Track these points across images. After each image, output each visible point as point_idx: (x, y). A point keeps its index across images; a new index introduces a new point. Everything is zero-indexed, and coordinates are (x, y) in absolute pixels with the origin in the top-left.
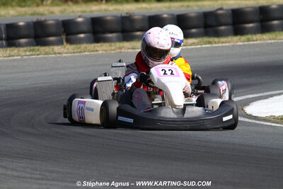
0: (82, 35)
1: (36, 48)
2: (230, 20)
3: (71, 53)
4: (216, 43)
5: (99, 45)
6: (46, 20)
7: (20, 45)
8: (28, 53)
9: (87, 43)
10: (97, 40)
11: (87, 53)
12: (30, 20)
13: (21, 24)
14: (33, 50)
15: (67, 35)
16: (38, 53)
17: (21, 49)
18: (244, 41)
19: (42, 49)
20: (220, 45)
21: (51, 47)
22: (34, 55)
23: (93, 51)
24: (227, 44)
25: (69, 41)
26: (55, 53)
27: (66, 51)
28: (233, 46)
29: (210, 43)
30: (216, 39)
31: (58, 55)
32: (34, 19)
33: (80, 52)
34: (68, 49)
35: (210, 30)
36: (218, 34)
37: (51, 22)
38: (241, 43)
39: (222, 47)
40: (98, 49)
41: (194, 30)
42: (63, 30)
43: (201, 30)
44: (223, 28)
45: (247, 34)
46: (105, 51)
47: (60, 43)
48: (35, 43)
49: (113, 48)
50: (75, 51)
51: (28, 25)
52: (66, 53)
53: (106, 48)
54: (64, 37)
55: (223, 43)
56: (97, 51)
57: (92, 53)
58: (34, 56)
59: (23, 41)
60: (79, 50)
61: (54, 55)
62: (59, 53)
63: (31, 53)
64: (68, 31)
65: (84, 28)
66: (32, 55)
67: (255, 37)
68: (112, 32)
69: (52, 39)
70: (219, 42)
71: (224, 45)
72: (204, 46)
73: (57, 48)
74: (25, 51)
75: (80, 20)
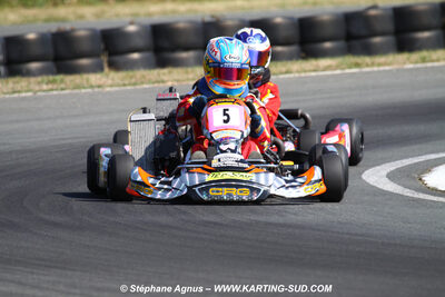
0: (136, 56)
1: (59, 77)
2: (389, 26)
3: (118, 85)
4: (367, 65)
5: (165, 71)
6: (73, 30)
7: (28, 74)
8: (45, 87)
9: (146, 68)
10: (162, 63)
11: (145, 86)
13: (31, 36)
14: (54, 82)
15: (110, 54)
16: (63, 86)
17: (33, 80)
18: (416, 62)
19: (69, 79)
20: (376, 69)
21: (85, 76)
22: (56, 90)
23: (158, 82)
24: (387, 68)
25: (114, 66)
26: (92, 87)
27: (110, 82)
28: (398, 70)
29: (357, 65)
30: (367, 59)
31: (96, 90)
32: (53, 27)
33: (135, 84)
34: (113, 79)
35: (356, 43)
36: (369, 51)
37: (82, 33)
38: (411, 66)
39: (379, 72)
40: (165, 78)
41: (328, 44)
42: (102, 46)
43: (341, 44)
44: (377, 40)
46: (178, 81)
47: (98, 69)
48: (55, 70)
49: (191, 76)
50: (126, 82)
51: (42, 38)
52: (111, 86)
53: (180, 77)
54: (105, 59)
55: (379, 65)
56: (163, 82)
57: (156, 85)
58: (55, 92)
59: (34, 66)
60: (133, 80)
61: (89, 90)
62: (99, 86)
63: (50, 86)
64: (111, 47)
65: (139, 42)
66: (52, 90)
67: (434, 55)
68: (187, 49)
69: (84, 62)
70: (373, 64)
71: (382, 68)
72: (348, 71)
73: (94, 78)
74: (39, 83)
75: (132, 28)
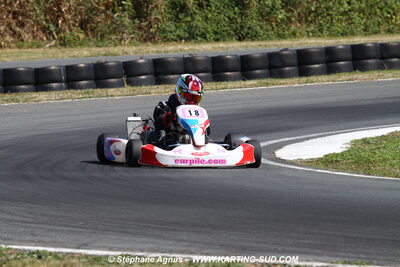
0: (143, 77)
2: (295, 61)
4: (273, 84)
6: (106, 62)
9: (146, 85)
10: (159, 82)
12: (90, 62)
13: (82, 65)
14: (88, 93)
15: (128, 77)
19: (99, 91)
22: (86, 98)
25: (129, 83)
26: (107, 96)
32: (95, 60)
35: (275, 71)
36: (282, 75)
37: (112, 64)
41: (258, 71)
42: (124, 72)
43: (266, 71)
44: (288, 69)
45: (312, 75)
48: (95, 85)
51: (88, 67)
54: (125, 79)
65: (146, 70)
66: (84, 98)
67: (320, 78)
69: (112, 81)
73: (111, 91)
75: (141, 61)
